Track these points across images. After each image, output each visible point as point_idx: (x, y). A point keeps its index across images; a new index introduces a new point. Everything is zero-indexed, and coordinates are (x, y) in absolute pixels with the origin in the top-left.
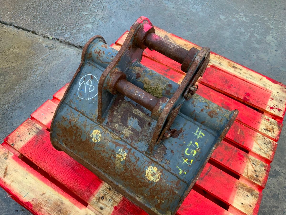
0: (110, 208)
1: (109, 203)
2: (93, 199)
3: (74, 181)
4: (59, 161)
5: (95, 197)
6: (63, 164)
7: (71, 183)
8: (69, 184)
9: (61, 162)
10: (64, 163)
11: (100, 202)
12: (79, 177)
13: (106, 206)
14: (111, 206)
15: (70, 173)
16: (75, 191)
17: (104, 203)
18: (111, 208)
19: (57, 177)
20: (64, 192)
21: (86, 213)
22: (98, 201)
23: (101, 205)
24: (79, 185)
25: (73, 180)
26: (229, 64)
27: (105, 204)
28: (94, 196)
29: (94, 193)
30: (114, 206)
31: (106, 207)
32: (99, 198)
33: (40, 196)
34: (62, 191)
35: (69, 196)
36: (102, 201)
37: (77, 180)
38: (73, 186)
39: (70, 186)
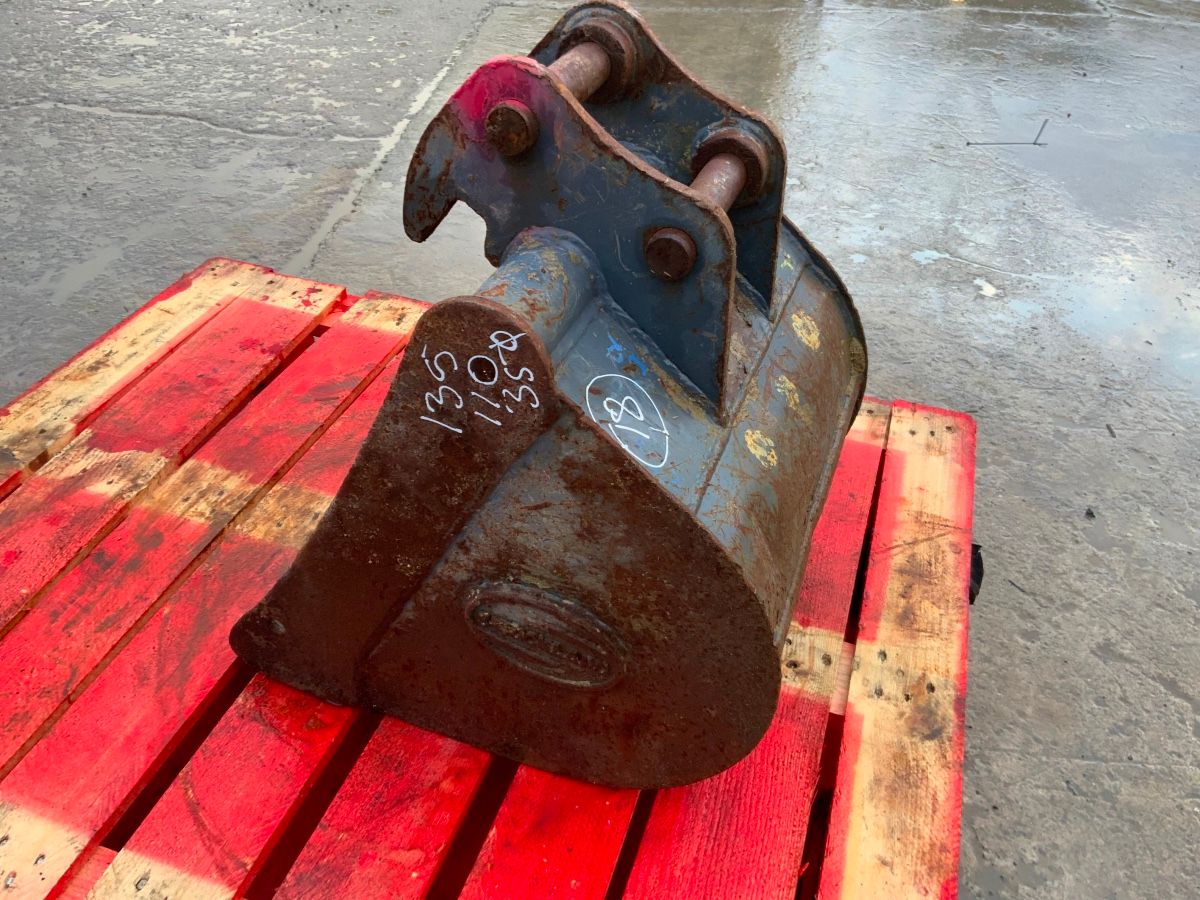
0: (812, 638)
1: (802, 644)
2: (812, 692)
3: (781, 770)
4: (726, 861)
5: (803, 686)
6: (732, 838)
7: (793, 779)
8: (802, 785)
9: (729, 852)
10: (728, 837)
11: (811, 668)
12: (759, 760)
13: (812, 648)
14: (807, 637)
15: (759, 798)
16: (816, 756)
17: (807, 658)
18: (812, 635)
19: (796, 838)
20: (837, 790)
21: (866, 698)
22: (809, 677)
23: (819, 664)
24: (789, 750)
25: (780, 777)
26: (80, 377)
27: (810, 653)
28: (800, 691)
29: (792, 692)
30: (801, 628)
31: (814, 648)
32: (797, 674)
33: (896, 871)
34: (839, 798)
35: (839, 768)
36: (803, 663)
37: (773, 763)
38: (802, 769)
39: (807, 778)
